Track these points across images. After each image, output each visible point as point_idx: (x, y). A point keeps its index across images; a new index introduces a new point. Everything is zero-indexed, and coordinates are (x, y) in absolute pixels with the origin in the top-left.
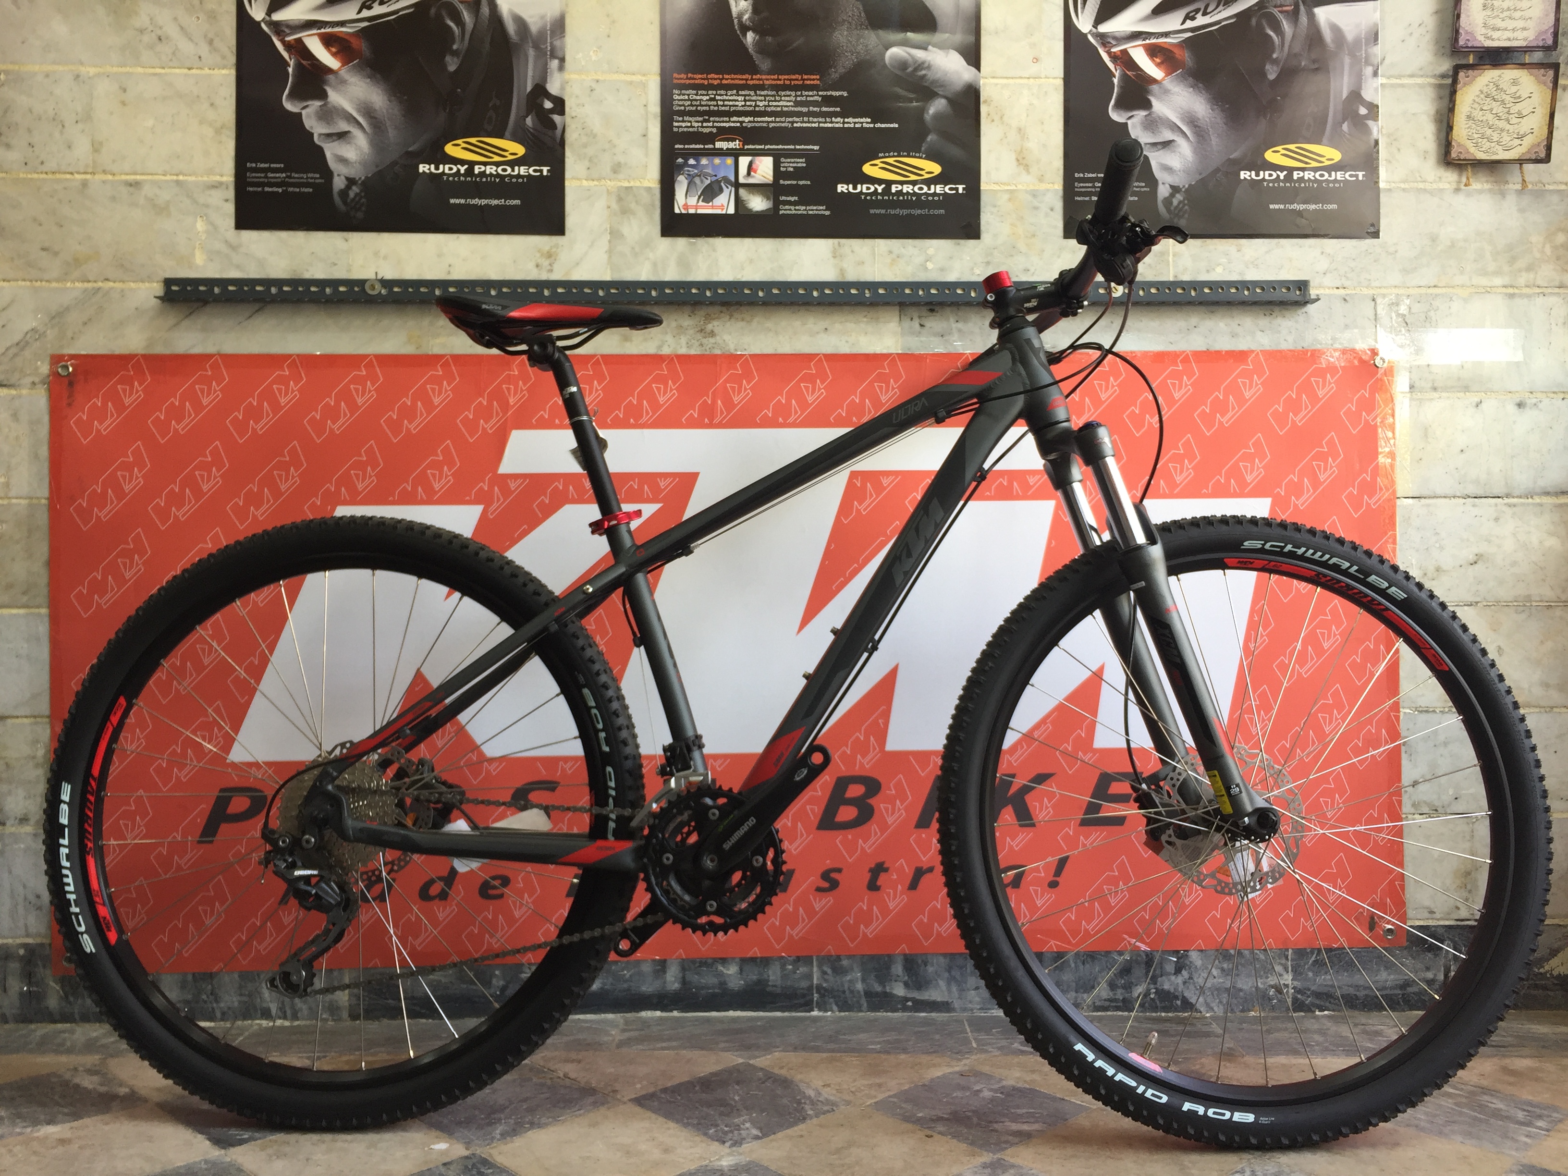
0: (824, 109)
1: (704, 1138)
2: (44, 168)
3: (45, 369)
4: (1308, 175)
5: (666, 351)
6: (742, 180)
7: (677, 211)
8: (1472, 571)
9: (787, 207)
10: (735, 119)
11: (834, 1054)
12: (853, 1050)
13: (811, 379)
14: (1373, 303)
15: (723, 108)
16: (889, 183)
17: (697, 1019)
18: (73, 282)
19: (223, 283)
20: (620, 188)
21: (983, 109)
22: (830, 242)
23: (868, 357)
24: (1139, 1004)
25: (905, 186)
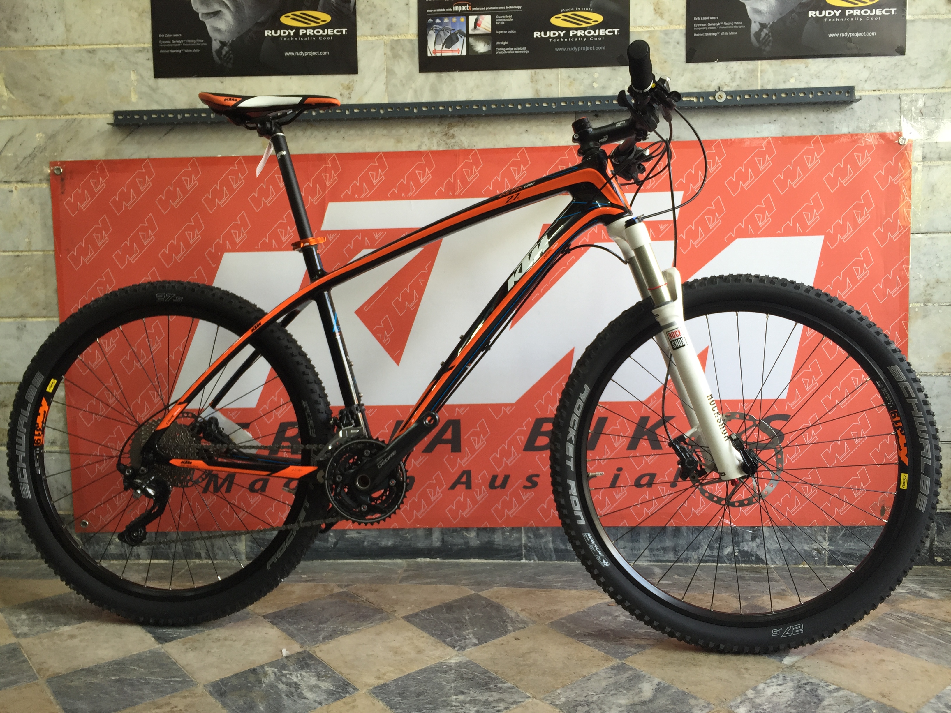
1: (443, 644)
2: (37, 43)
3: (47, 171)
4: (856, 12)
5: (424, 148)
6: (471, 32)
7: (429, 55)
9: (500, 49)
11: (531, 589)
12: (543, 587)
13: (516, 164)
14: (899, 101)
16: (568, 30)
17: (451, 564)
18: (59, 115)
19: (149, 113)
20: (392, 41)
22: (529, 72)
23: (553, 148)
24: (728, 559)
25: (579, 31)
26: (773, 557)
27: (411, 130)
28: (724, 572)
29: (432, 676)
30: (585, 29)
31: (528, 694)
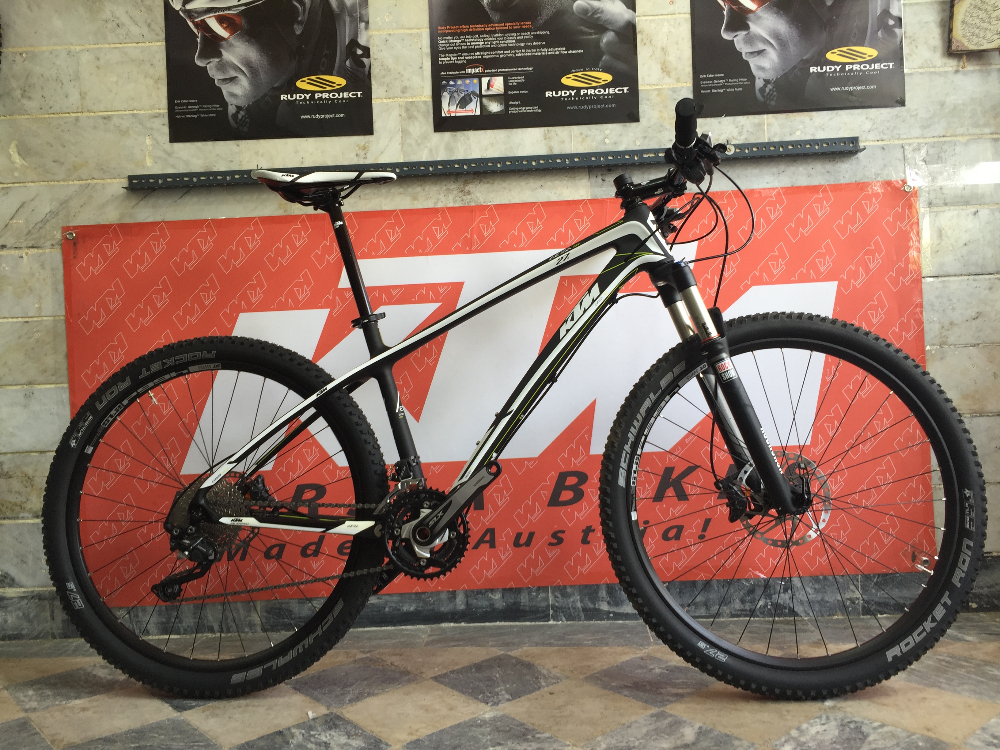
0: (535, 43)
1: (475, 701)
2: (52, 111)
3: (58, 235)
4: (856, 67)
5: (440, 205)
6: (484, 93)
7: (443, 115)
8: (974, 323)
9: (513, 108)
10: (478, 53)
11: (561, 648)
12: (574, 645)
13: (532, 218)
14: (902, 150)
15: (470, 47)
16: (579, 89)
17: (476, 627)
18: (73, 181)
19: (164, 176)
20: (407, 102)
21: (639, 37)
22: (542, 129)
23: (568, 202)
24: (760, 613)
25: (589, 90)
26: (806, 609)
27: (427, 188)
28: (758, 625)
29: (467, 730)
30: (595, 88)
31: (568, 743)
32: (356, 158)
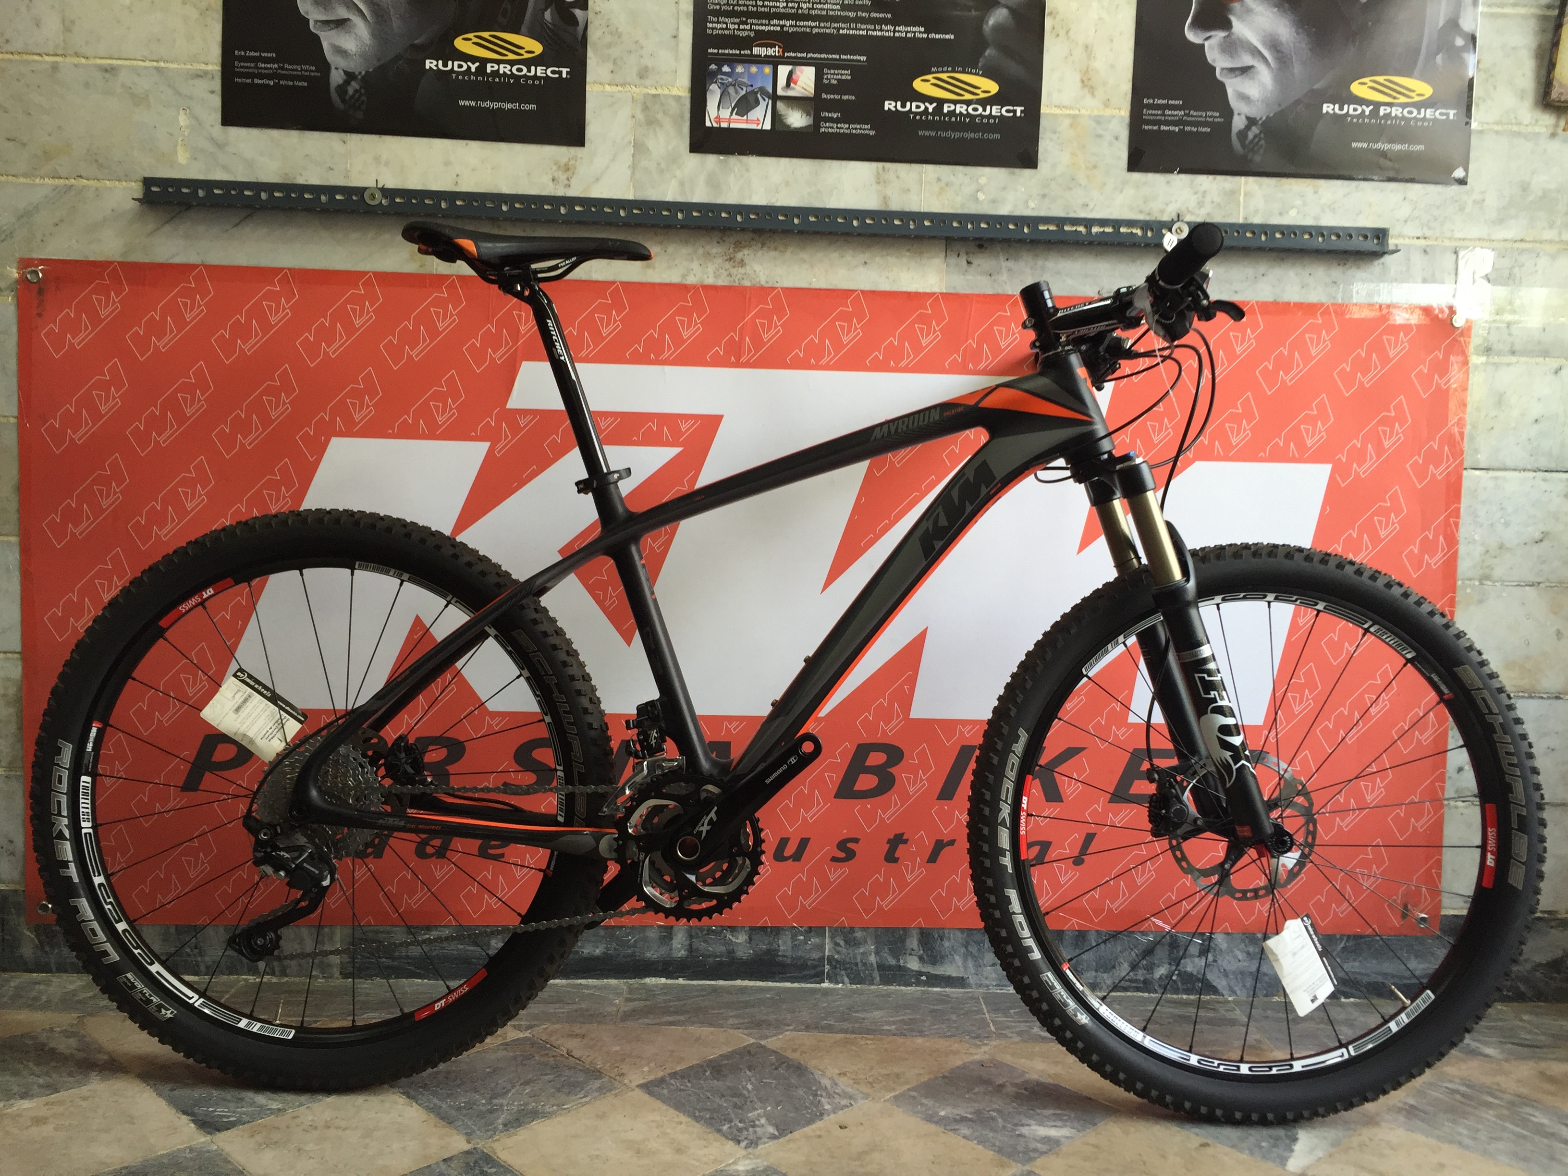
0: (873, 15)
2: (9, 48)
3: (13, 274)
4: (1396, 111)
5: (691, 280)
6: (780, 92)
7: (708, 124)
8: (1536, 549)
9: (828, 124)
10: (775, 22)
11: (848, 1036)
13: (846, 317)
14: (1454, 256)
15: (763, 9)
16: (941, 102)
17: (702, 988)
18: (41, 177)
19: (209, 185)
20: (646, 95)
22: (874, 165)
23: (909, 296)
24: (1160, 986)
25: (958, 106)
26: (1232, 983)
27: (671, 249)
30: (968, 103)
32: (551, 184)
